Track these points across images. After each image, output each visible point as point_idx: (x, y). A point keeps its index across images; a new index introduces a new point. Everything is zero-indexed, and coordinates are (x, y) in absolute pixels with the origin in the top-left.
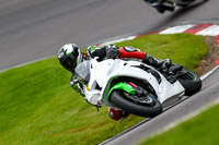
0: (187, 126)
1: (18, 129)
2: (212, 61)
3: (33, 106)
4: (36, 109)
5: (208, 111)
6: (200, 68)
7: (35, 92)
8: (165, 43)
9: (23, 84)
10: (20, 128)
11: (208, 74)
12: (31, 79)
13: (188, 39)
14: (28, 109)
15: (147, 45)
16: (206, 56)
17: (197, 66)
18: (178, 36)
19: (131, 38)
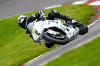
0: (87, 45)
1: (7, 46)
2: (96, 17)
3: (14, 36)
4: (15, 37)
5: (97, 38)
6: (91, 20)
7: (15, 30)
8: (75, 8)
9: (9, 26)
10: (8, 45)
11: (94, 23)
12: (14, 24)
13: (85, 7)
14: (12, 37)
15: (67, 9)
16: (93, 15)
17: (89, 19)
18: (81, 5)
19: (59, 6)
